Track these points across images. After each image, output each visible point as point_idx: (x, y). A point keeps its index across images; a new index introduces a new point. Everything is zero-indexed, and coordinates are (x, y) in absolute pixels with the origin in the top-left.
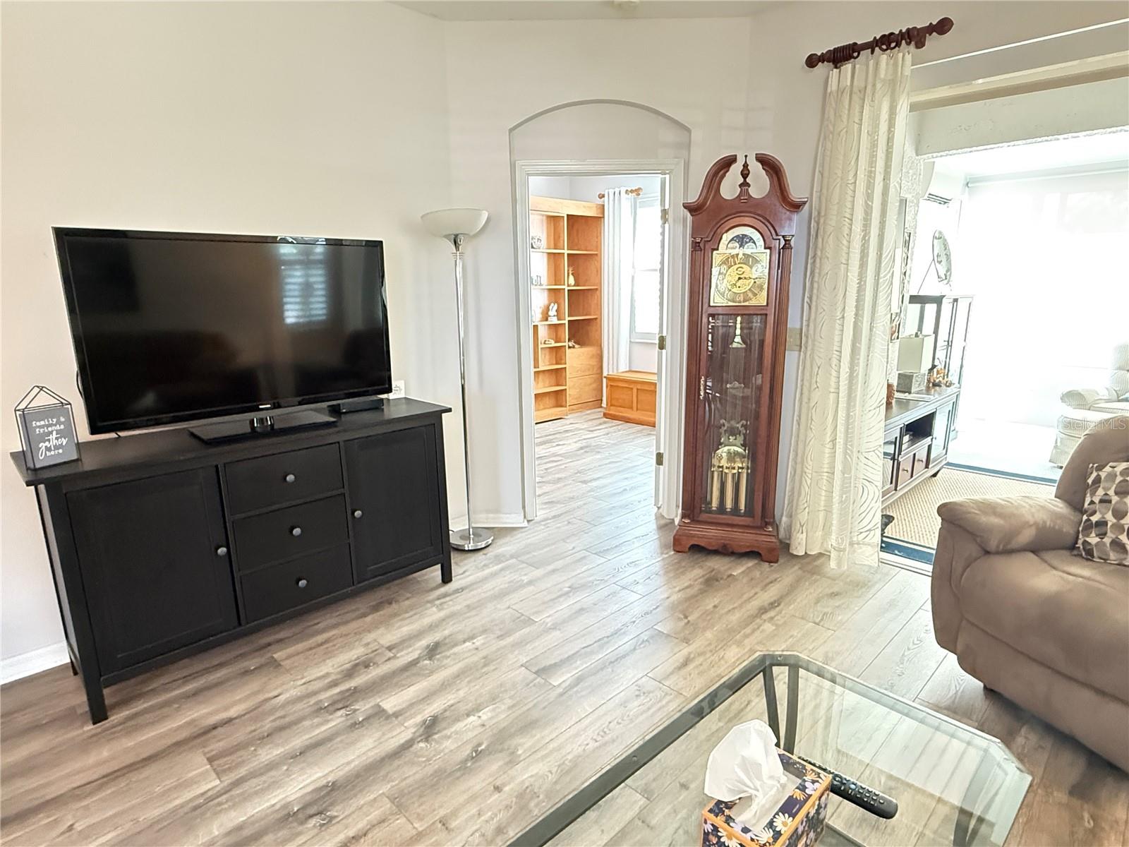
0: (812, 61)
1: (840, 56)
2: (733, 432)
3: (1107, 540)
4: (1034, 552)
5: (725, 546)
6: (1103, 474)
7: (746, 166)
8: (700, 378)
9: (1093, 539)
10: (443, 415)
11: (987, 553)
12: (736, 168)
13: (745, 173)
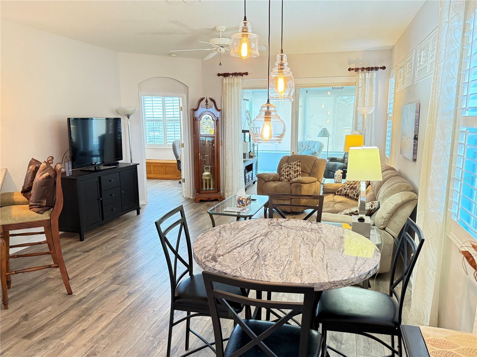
0: (219, 75)
1: (226, 75)
2: (207, 168)
3: (284, 177)
4: (273, 181)
5: (209, 199)
6: (283, 166)
7: (207, 100)
8: (199, 154)
9: (282, 178)
10: (137, 165)
11: (266, 182)
12: (205, 100)
13: (207, 101)
